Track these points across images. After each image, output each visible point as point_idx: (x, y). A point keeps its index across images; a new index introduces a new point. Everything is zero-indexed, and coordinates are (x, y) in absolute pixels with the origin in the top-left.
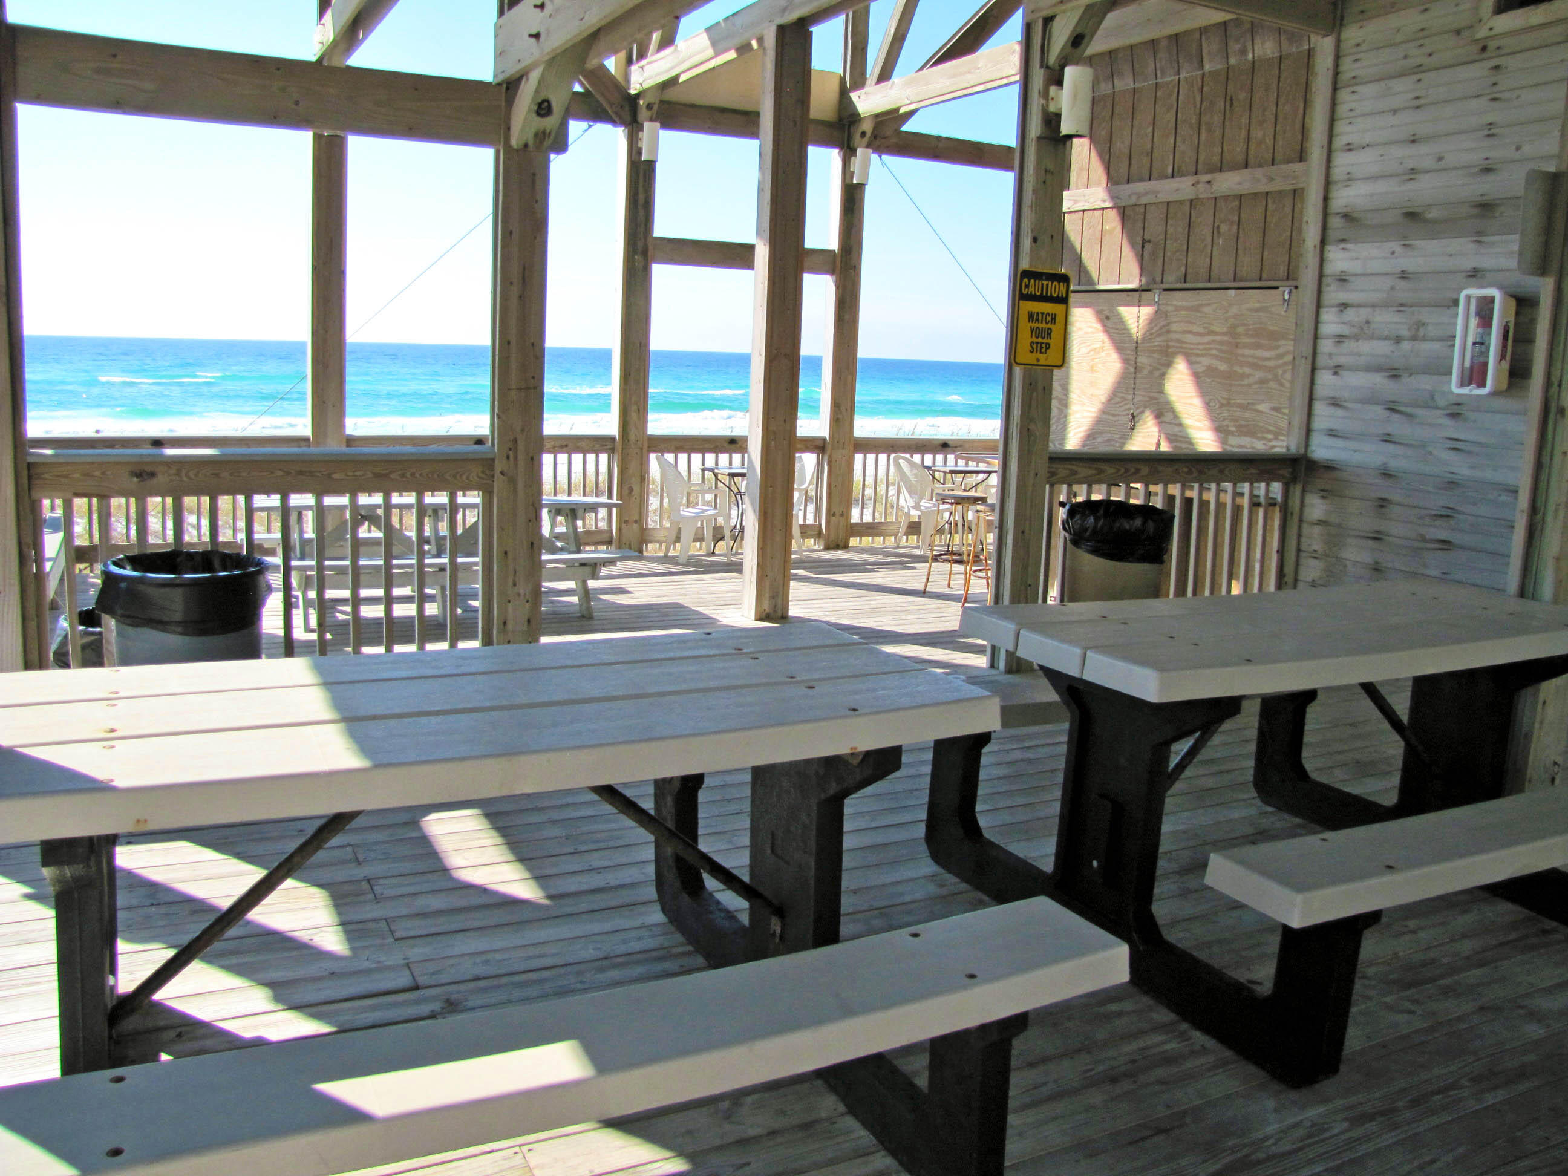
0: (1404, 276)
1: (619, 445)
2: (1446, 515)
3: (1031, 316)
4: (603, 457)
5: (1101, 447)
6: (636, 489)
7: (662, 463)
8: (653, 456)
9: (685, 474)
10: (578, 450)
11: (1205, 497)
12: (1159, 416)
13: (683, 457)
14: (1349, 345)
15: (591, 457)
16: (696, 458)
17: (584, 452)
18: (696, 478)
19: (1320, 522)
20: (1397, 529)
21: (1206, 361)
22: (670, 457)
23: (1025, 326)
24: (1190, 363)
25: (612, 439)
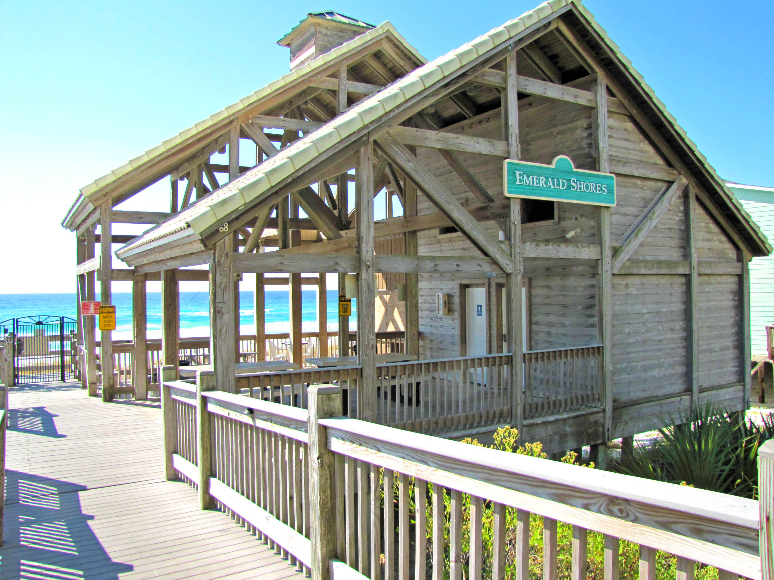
0: (431, 289)
1: (257, 338)
2: (441, 342)
3: (342, 305)
4: (253, 341)
5: (382, 331)
6: (262, 350)
7: (270, 342)
8: (267, 340)
9: (277, 346)
10: (245, 340)
11: (402, 342)
12: (393, 323)
13: (276, 340)
14: (423, 304)
15: (249, 341)
16: (280, 340)
17: (247, 340)
18: (280, 346)
19: (422, 346)
20: (435, 347)
21: (401, 309)
22: (272, 340)
23: (341, 307)
24: (398, 309)
25: (255, 336)
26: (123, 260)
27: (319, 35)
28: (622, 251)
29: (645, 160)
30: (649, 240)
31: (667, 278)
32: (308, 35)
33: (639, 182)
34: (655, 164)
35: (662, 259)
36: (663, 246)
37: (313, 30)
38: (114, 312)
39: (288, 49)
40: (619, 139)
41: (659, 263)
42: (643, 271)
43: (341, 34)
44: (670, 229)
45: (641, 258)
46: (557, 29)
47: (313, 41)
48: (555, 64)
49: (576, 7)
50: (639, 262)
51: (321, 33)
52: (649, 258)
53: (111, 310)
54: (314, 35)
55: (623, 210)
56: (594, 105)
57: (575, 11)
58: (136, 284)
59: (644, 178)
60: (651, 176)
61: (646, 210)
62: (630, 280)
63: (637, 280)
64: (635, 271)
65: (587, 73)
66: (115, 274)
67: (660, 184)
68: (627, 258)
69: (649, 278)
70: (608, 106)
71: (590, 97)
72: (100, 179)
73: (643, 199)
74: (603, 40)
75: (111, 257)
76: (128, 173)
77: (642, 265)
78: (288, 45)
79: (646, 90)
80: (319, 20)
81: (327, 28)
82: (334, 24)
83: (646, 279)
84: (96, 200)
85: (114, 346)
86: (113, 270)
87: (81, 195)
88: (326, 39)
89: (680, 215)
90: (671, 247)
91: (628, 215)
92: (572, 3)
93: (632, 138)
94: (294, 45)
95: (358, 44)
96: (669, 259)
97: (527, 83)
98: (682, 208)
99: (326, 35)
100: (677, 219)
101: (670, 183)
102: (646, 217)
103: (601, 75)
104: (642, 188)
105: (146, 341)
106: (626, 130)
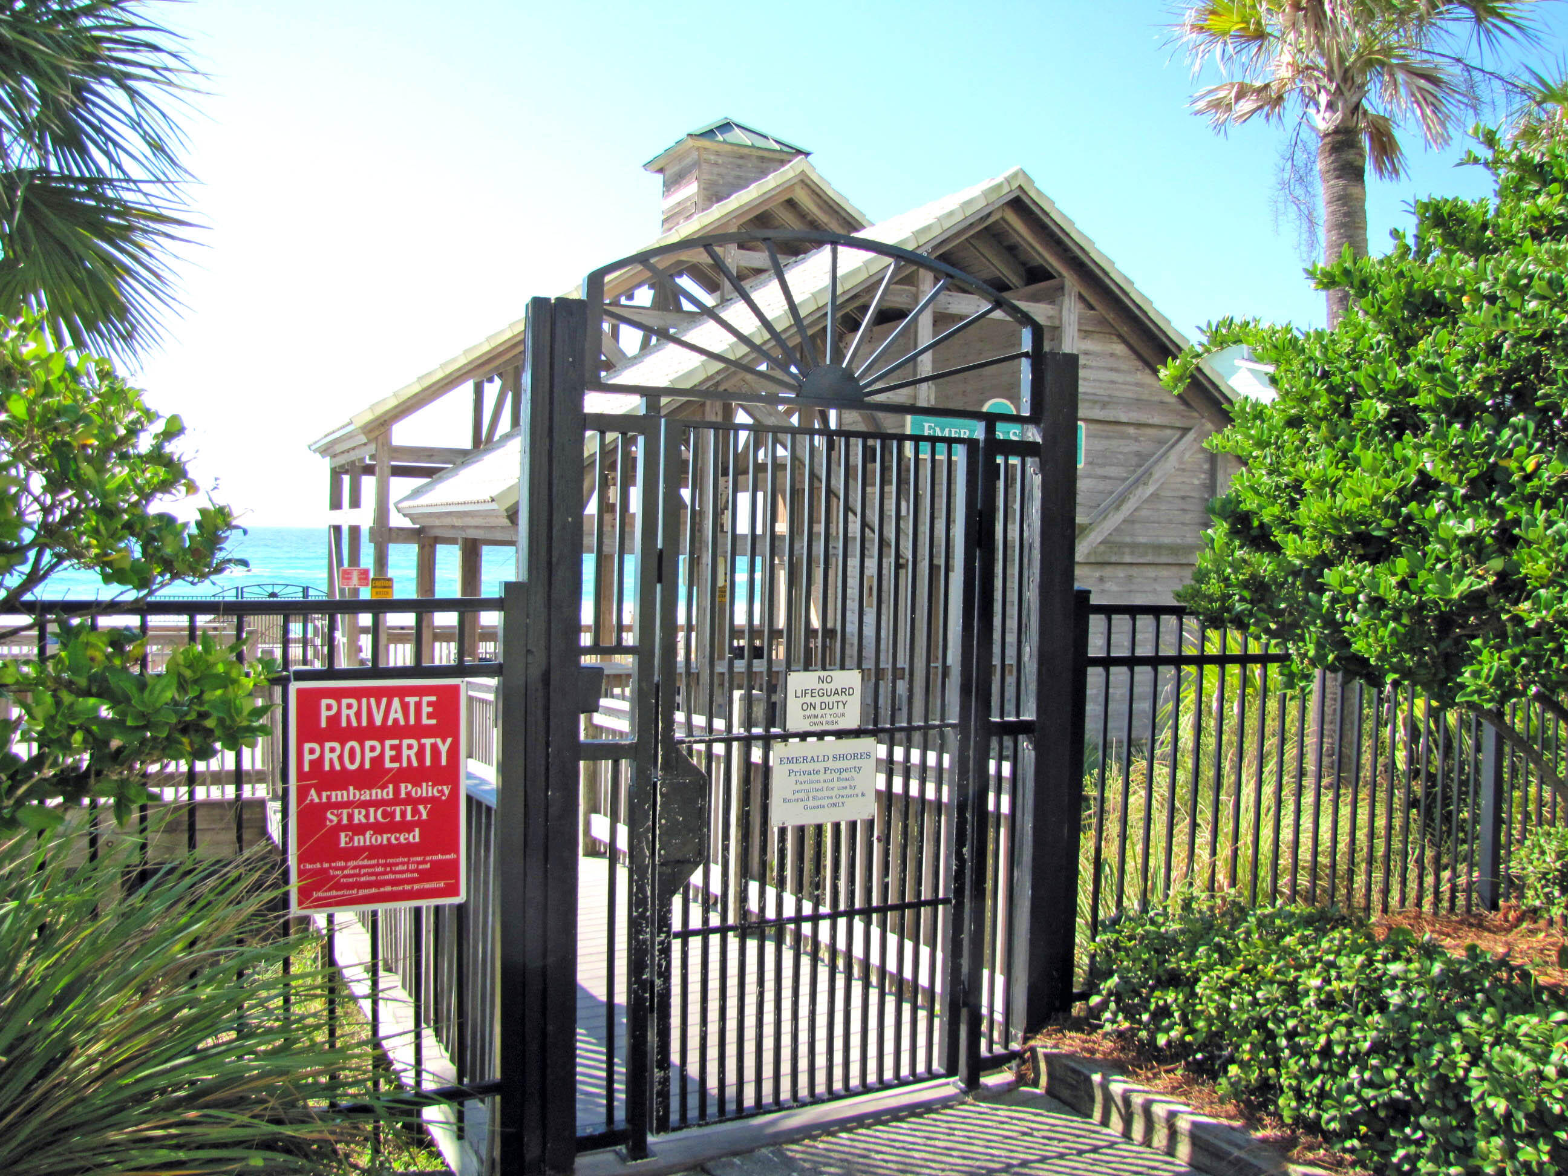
26: (405, 515)
27: (705, 166)
28: (1092, 530)
29: (1144, 397)
30: (1144, 513)
31: (1175, 570)
32: (688, 161)
33: (1131, 430)
34: (1162, 402)
35: (1166, 540)
36: (1170, 522)
37: (695, 155)
38: (391, 587)
39: (660, 177)
40: (1098, 368)
41: (1158, 548)
42: (1128, 559)
43: (740, 162)
44: (1183, 498)
45: (1128, 539)
46: (1003, 218)
47: (695, 174)
48: (1015, 256)
49: (1025, 193)
50: (1121, 546)
51: (707, 161)
52: (1142, 540)
53: (387, 583)
54: (697, 164)
55: (1100, 471)
56: (1057, 324)
57: (1024, 198)
58: (422, 548)
59: (1139, 425)
60: (1151, 421)
61: (1140, 471)
62: (1108, 571)
63: (1121, 572)
64: (1113, 559)
65: (1051, 277)
66: (394, 535)
67: (1169, 432)
68: (1100, 539)
69: (1143, 569)
70: (1080, 323)
71: (1051, 313)
72: (378, 403)
73: (1137, 454)
74: (1067, 235)
75: (388, 510)
76: (416, 395)
77: (1127, 550)
78: (661, 170)
79: (1138, 301)
80: (705, 143)
81: (717, 153)
82: (728, 148)
83: (1135, 571)
84: (371, 431)
85: (389, 634)
86: (391, 529)
87: (351, 423)
88: (716, 170)
89: (1203, 476)
90: (1183, 524)
91: (1110, 478)
92: (1020, 187)
93: (1124, 367)
94: (669, 172)
95: (754, 195)
96: (1179, 541)
97: (950, 300)
98: (1206, 466)
99: (716, 164)
100: (1196, 482)
101: (1186, 430)
102: (1137, 480)
103: (1070, 280)
104: (1136, 440)
105: (434, 628)
106: (1112, 355)
